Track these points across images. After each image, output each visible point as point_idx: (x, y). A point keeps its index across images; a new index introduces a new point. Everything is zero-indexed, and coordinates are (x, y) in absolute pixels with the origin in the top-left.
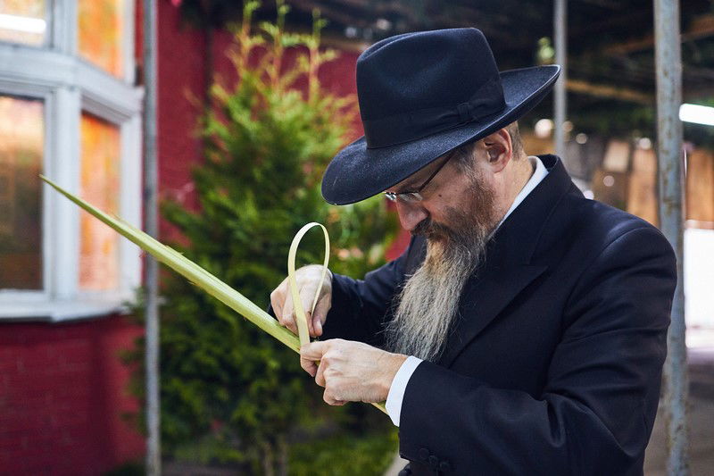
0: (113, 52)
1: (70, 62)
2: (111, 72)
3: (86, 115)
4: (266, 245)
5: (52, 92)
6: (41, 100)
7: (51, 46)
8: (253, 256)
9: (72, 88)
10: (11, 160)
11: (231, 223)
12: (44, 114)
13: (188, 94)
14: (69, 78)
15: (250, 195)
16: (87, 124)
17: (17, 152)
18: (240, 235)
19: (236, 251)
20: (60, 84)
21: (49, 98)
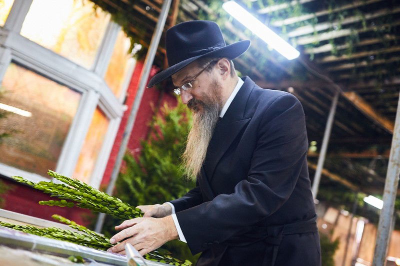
0: (118, 87)
1: (100, 80)
2: (115, 93)
3: (98, 108)
4: (169, 181)
5: (87, 91)
6: (81, 93)
7: (94, 71)
8: (162, 184)
9: (97, 92)
10: (59, 116)
11: (156, 165)
12: (80, 100)
13: (152, 104)
14: (97, 87)
15: (170, 153)
16: (97, 112)
17: (63, 113)
18: (159, 172)
19: (155, 179)
20: (93, 88)
21: (85, 92)
